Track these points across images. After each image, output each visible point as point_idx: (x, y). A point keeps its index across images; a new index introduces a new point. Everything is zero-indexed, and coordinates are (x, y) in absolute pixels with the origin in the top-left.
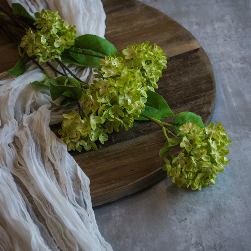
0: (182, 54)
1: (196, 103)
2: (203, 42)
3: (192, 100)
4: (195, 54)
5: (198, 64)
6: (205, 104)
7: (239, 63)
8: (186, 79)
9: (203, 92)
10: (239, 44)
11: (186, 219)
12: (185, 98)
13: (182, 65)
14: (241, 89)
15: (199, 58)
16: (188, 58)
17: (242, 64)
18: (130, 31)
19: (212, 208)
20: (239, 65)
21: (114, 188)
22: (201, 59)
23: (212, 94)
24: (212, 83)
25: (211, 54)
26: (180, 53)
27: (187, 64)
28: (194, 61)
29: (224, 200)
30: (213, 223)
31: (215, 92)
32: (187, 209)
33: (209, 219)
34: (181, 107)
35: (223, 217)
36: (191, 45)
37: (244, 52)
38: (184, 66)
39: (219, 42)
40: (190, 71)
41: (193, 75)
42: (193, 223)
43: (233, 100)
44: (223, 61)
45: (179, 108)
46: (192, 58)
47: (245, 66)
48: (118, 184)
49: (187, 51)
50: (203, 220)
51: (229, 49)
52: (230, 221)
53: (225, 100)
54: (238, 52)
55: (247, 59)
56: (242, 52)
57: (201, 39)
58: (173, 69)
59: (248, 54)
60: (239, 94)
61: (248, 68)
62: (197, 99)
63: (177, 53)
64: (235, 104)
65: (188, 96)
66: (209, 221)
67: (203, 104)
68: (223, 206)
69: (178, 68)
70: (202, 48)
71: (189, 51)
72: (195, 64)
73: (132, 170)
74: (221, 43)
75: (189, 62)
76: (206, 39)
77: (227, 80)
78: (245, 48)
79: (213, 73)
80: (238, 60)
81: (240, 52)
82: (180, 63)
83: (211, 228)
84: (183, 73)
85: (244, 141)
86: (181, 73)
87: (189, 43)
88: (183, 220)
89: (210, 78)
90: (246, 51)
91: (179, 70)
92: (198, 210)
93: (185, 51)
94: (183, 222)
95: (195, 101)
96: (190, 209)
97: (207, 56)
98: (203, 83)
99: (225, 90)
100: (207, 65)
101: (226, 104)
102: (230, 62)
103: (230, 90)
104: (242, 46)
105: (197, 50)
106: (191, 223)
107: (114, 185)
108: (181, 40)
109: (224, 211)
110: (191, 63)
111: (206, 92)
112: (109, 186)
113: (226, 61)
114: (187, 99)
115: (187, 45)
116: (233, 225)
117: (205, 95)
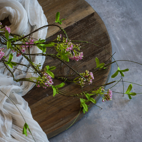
0: (84, 19)
1: (100, 54)
2: (94, 5)
3: (98, 53)
4: (93, 17)
5: (96, 25)
6: (106, 54)
7: (120, 18)
8: (91, 37)
9: (103, 46)
10: (117, 3)
11: (111, 136)
12: (93, 52)
13: (86, 27)
14: (125, 37)
15: (96, 20)
16: (88, 21)
17: (122, 18)
18: (47, 6)
19: (125, 126)
20: (120, 19)
21: (62, 124)
22: (97, 20)
23: (109, 47)
24: (108, 38)
25: (101, 13)
26: (83, 18)
27: (89, 26)
28: (93, 23)
29: (131, 119)
30: (128, 136)
31: (111, 44)
32: (110, 129)
33: (125, 134)
34: (92, 59)
35: (133, 131)
36: (89, 10)
37: (121, 9)
38: (87, 27)
39: (104, 3)
40: (92, 31)
41: (94, 34)
42: (116, 138)
43: (122, 46)
44: (109, 17)
45: (90, 60)
46: (91, 21)
47: (124, 19)
48: (64, 121)
49: (87, 16)
50: (121, 135)
51: (111, 8)
52: (138, 133)
53: (116, 46)
54: (118, 9)
55: (125, 14)
56: (120, 9)
57: (92, 3)
58: (80, 31)
59: (125, 10)
60: (124, 41)
61: (126, 20)
62: (100, 52)
63: (80, 19)
64: (123, 49)
65: (95, 50)
66: (125, 135)
67: (105, 55)
68: (132, 123)
69: (84, 29)
70: (95, 12)
71: (88, 16)
72: (94, 25)
73: (71, 110)
74: (105, 4)
75: (90, 24)
76: (95, 2)
77: (115, 32)
78: (121, 6)
79: (107, 31)
80: (119, 15)
81: (119, 9)
82: (84, 25)
83: (127, 140)
84: (88, 33)
85: (135, 75)
86: (86, 33)
87: (87, 10)
88: (109, 137)
89: (106, 34)
90: (122, 8)
91: (85, 31)
92: (117, 128)
93: (85, 16)
94: (109, 138)
95: (99, 53)
96: (112, 129)
97: (100, 18)
98: (102, 39)
99: (115, 39)
100: (102, 25)
101: (118, 49)
102: (114, 17)
103: (118, 39)
104: (119, 4)
105: (93, 14)
106: (114, 138)
107: (62, 122)
108: (81, 8)
109: (133, 127)
110: (91, 25)
111: (105, 45)
112: (59, 123)
113: (111, 17)
114: (94, 52)
115: (86, 11)
116: (140, 135)
117: (105, 48)
